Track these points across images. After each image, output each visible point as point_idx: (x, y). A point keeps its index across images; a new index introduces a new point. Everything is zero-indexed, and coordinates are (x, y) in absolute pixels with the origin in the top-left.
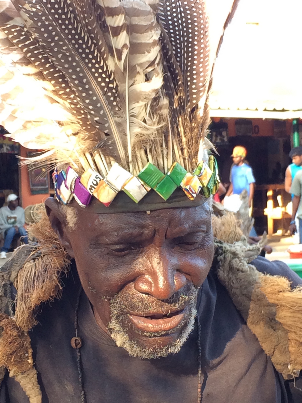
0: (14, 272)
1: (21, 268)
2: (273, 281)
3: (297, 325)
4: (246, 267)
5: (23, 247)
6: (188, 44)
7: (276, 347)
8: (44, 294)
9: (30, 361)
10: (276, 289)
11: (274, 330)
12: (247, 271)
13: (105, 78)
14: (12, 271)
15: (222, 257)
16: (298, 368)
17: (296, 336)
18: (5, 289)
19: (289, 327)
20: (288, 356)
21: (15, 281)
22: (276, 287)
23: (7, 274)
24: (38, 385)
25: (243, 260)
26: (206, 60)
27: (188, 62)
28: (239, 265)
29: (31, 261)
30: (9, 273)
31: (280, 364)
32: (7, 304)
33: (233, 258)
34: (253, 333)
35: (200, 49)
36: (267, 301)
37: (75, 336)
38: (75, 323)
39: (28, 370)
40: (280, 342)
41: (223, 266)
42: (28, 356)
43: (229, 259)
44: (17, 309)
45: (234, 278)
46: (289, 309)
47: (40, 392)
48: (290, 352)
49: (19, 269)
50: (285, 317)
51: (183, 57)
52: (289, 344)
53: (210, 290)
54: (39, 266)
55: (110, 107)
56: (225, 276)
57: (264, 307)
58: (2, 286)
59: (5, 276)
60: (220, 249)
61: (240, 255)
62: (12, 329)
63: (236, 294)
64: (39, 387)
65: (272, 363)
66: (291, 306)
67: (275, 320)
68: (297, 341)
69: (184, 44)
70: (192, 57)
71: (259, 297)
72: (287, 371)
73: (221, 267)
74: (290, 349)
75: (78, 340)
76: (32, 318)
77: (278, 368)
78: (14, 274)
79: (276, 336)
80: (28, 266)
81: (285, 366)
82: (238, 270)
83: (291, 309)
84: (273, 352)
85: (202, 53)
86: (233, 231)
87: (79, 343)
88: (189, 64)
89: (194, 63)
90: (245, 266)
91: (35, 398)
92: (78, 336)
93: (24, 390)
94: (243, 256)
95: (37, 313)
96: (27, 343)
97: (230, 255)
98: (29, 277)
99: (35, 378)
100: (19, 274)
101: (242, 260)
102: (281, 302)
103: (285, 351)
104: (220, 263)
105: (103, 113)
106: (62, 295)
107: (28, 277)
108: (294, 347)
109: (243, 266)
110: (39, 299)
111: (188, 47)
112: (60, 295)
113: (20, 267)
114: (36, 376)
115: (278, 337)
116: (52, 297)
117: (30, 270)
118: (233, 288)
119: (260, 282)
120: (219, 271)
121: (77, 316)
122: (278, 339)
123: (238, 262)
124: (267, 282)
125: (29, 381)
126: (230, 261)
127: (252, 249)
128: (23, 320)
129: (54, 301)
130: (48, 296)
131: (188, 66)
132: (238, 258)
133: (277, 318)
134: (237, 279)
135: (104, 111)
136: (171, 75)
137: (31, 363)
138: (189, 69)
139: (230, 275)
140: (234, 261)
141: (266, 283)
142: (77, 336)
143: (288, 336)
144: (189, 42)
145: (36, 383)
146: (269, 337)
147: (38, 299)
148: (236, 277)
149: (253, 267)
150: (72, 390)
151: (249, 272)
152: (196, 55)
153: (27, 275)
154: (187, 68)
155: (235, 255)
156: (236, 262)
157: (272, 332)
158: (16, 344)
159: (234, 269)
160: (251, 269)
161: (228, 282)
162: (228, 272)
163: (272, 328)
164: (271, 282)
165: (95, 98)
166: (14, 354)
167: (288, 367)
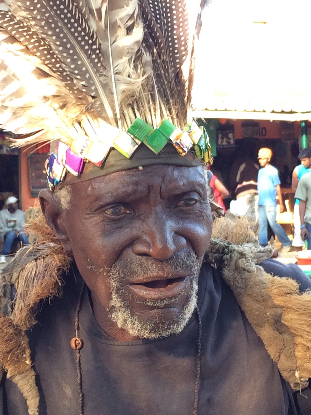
0: (16, 273)
1: (22, 269)
2: (280, 283)
3: (303, 329)
4: (254, 267)
5: (26, 248)
6: (166, 10)
7: (282, 351)
8: (43, 291)
9: (28, 362)
10: (283, 291)
11: (280, 333)
12: (254, 271)
13: (88, 40)
14: (14, 272)
15: (228, 256)
16: (306, 376)
17: (302, 340)
18: (5, 290)
19: (295, 330)
20: (294, 361)
21: (16, 282)
22: (283, 289)
23: (8, 276)
24: (36, 387)
25: (251, 261)
26: (185, 23)
27: (168, 27)
28: (246, 265)
29: (33, 262)
30: (10, 274)
31: (286, 370)
32: (6, 305)
33: (240, 258)
34: (258, 336)
35: (178, 13)
36: (273, 302)
37: (76, 337)
38: (76, 323)
39: (26, 372)
40: (285, 346)
41: (229, 265)
42: (26, 357)
43: (236, 259)
44: (16, 308)
45: (239, 277)
46: (296, 312)
47: (38, 394)
48: (296, 357)
49: (20, 270)
50: (291, 319)
51: (163, 23)
52: (295, 349)
53: (214, 290)
54: (40, 266)
55: (95, 70)
56: (230, 275)
57: (269, 308)
58: (2, 286)
59: (6, 277)
60: (226, 248)
61: (249, 256)
62: (8, 326)
63: (241, 294)
64: (37, 389)
65: (278, 369)
66: (298, 309)
67: (280, 322)
68: (304, 345)
69: (163, 10)
70: (172, 22)
71: (264, 298)
72: (294, 379)
73: (226, 267)
74: (297, 353)
75: (78, 341)
76: (31, 318)
77: (285, 374)
78: (15, 275)
79: (281, 338)
80: (30, 266)
81: (292, 372)
82: (244, 270)
83: (298, 311)
84: (279, 357)
85: (180, 17)
86: (244, 233)
87: (79, 343)
88: (170, 29)
89: (174, 28)
90: (252, 266)
91: (32, 401)
92: (79, 338)
93: (22, 392)
94: (251, 257)
95: (37, 313)
96: (24, 342)
97: (236, 254)
98: (30, 276)
99: (32, 379)
100: (20, 275)
101: (249, 260)
102: (287, 304)
103: (292, 356)
104: (226, 262)
105: (89, 77)
106: (62, 293)
107: (28, 277)
108: (301, 352)
109: (250, 266)
110: (38, 296)
111: (167, 13)
112: (60, 293)
113: (21, 267)
114: (34, 377)
115: (283, 340)
116: (51, 294)
117: (31, 270)
118: (237, 287)
119: (266, 282)
120: (224, 270)
121: (78, 316)
122: (284, 342)
123: (245, 262)
124: (274, 283)
125: (26, 382)
126: (237, 261)
127: (263, 251)
128: (21, 318)
129: (53, 299)
130: (47, 293)
131: (168, 32)
132: (246, 258)
133: (282, 320)
134: (242, 279)
135: (90, 75)
136: (153, 41)
137: (29, 365)
138: (170, 34)
139: (236, 275)
140: (240, 261)
141: (273, 285)
142: (77, 336)
143: (294, 340)
144: (167, 8)
145: (34, 385)
146: (274, 340)
147: (36, 296)
148: (241, 276)
149: (261, 268)
150: (71, 393)
151: (255, 273)
152: (175, 19)
153: (27, 275)
154: (168, 34)
155: (242, 255)
156: (242, 263)
157: (277, 334)
158: (13, 342)
159: (240, 268)
160: (259, 269)
161: (233, 282)
162: (234, 271)
163: (278, 330)
164: (278, 283)
165: (79, 62)
166: (10, 352)
167: (295, 374)
